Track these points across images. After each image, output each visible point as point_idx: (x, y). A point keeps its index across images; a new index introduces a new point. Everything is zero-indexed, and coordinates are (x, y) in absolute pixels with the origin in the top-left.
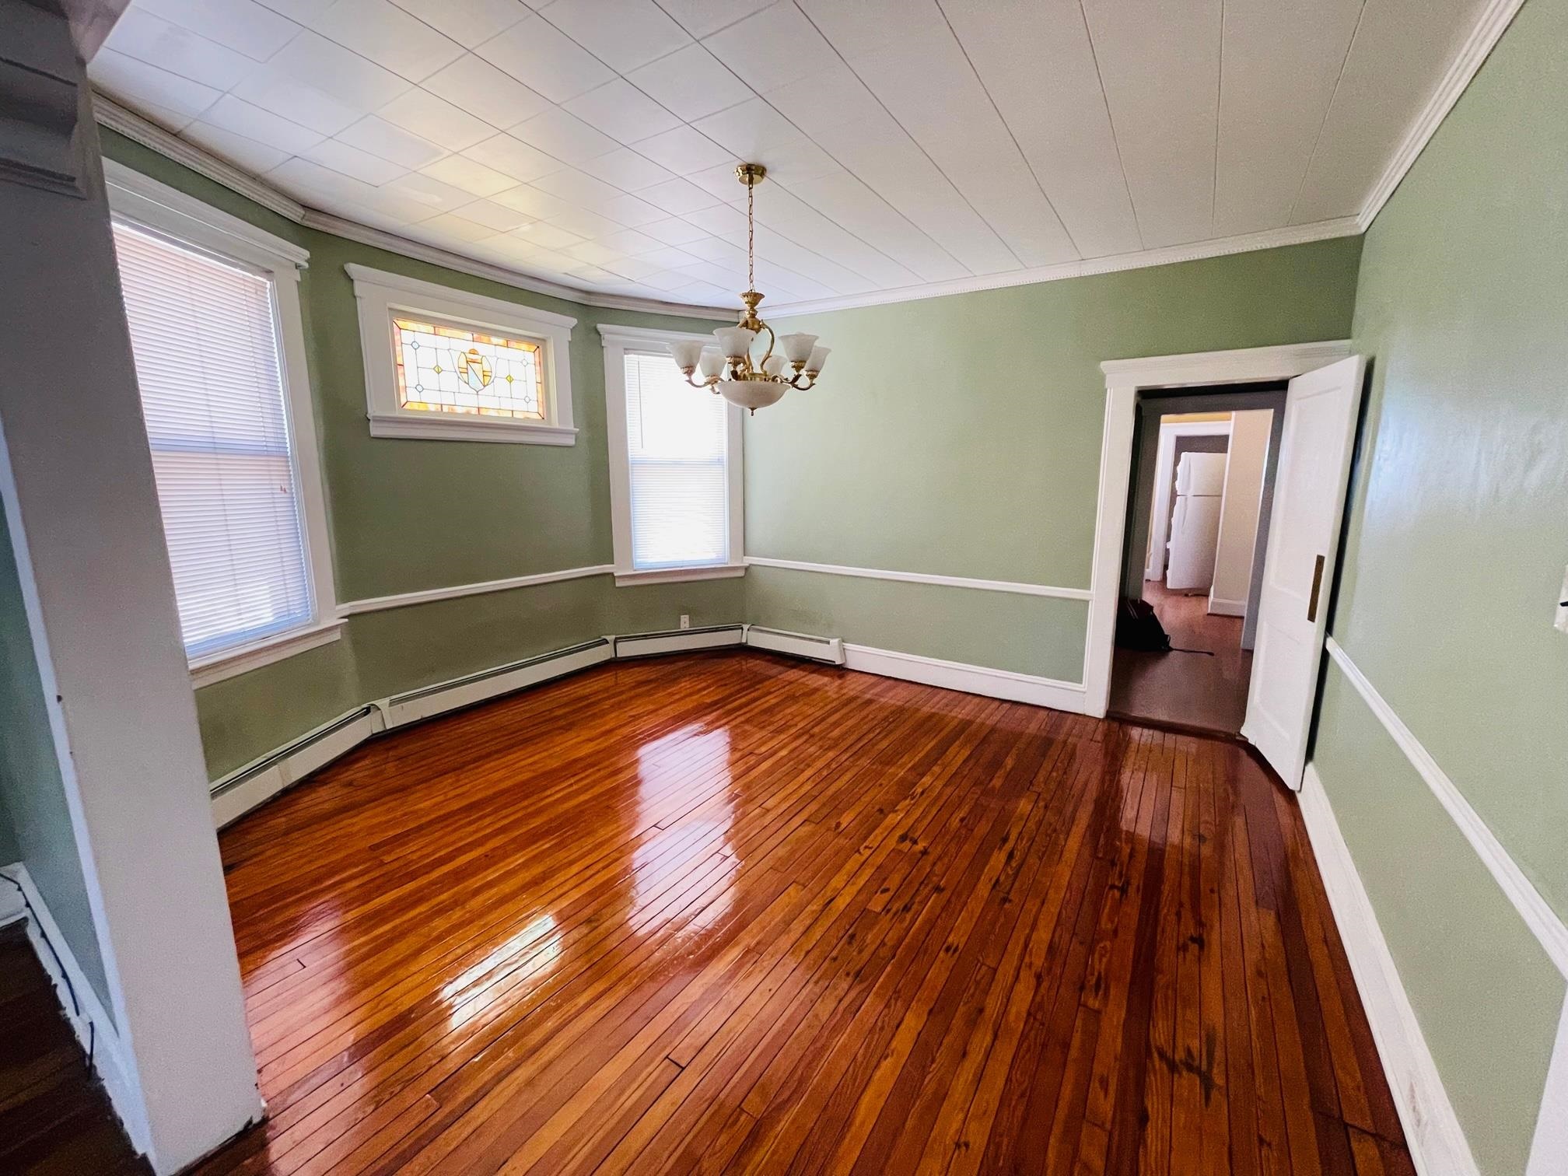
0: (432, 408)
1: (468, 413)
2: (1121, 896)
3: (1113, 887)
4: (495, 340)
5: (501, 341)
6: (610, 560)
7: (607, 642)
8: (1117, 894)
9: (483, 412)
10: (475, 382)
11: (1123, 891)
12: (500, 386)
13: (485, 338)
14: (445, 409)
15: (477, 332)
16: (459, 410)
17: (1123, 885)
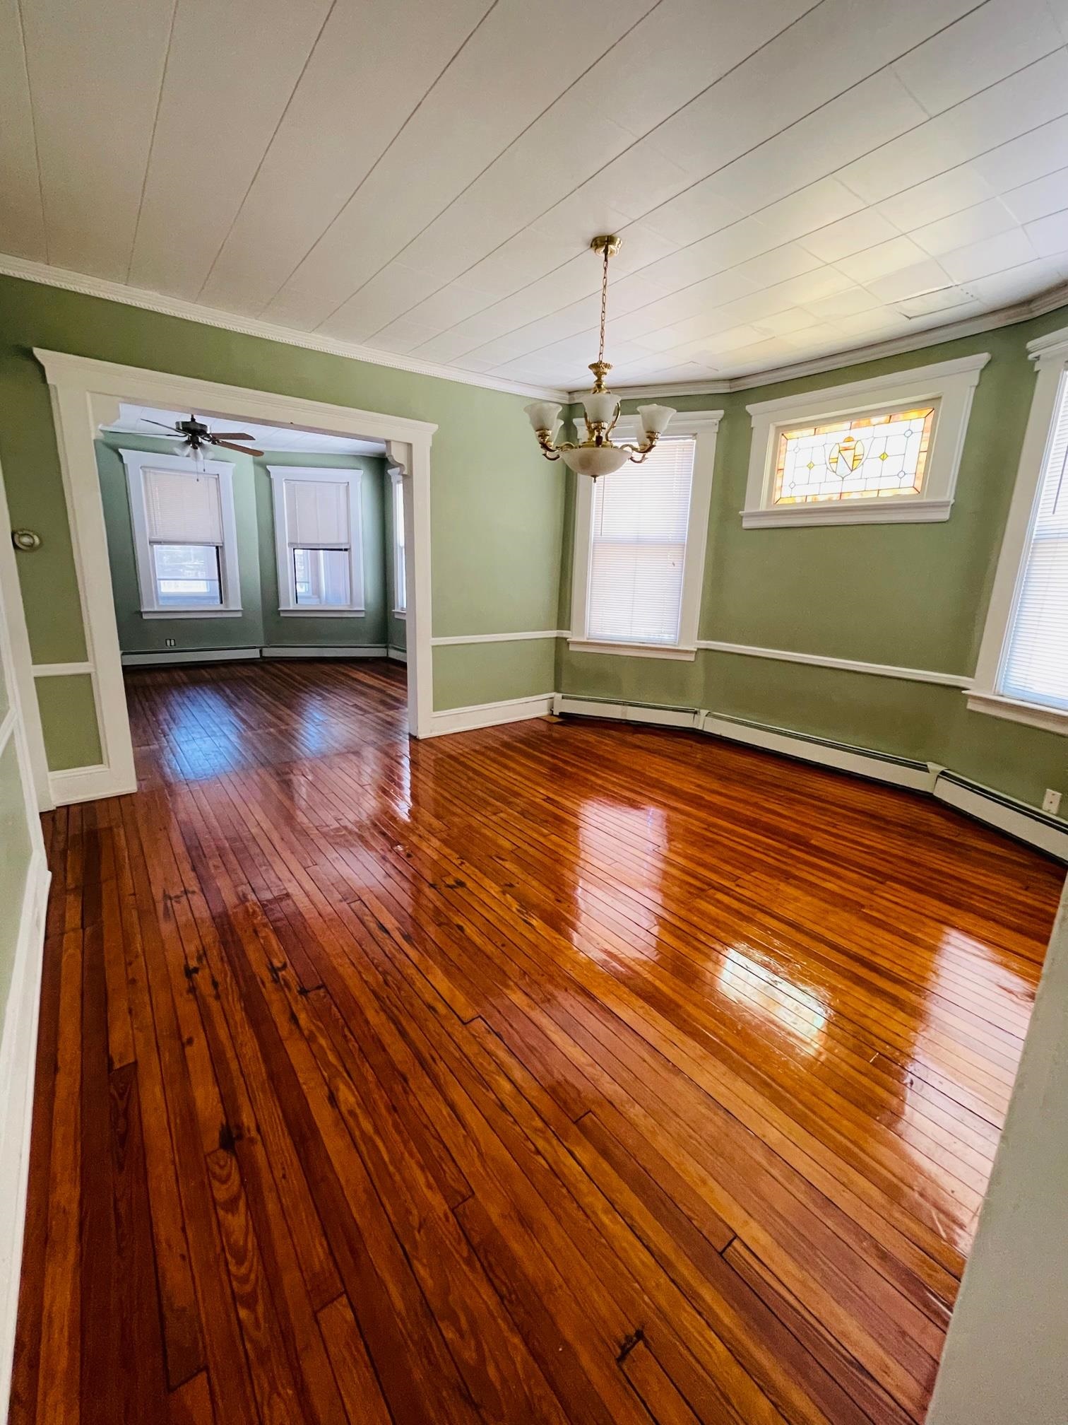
0: (798, 500)
1: (830, 500)
2: (271, 964)
3: (284, 966)
4: (875, 420)
5: (884, 418)
6: (971, 674)
7: (926, 770)
8: (277, 964)
9: (845, 497)
10: (842, 468)
11: (274, 970)
12: (871, 467)
13: (864, 422)
14: (809, 500)
15: (854, 419)
16: (821, 498)
17: (277, 975)
